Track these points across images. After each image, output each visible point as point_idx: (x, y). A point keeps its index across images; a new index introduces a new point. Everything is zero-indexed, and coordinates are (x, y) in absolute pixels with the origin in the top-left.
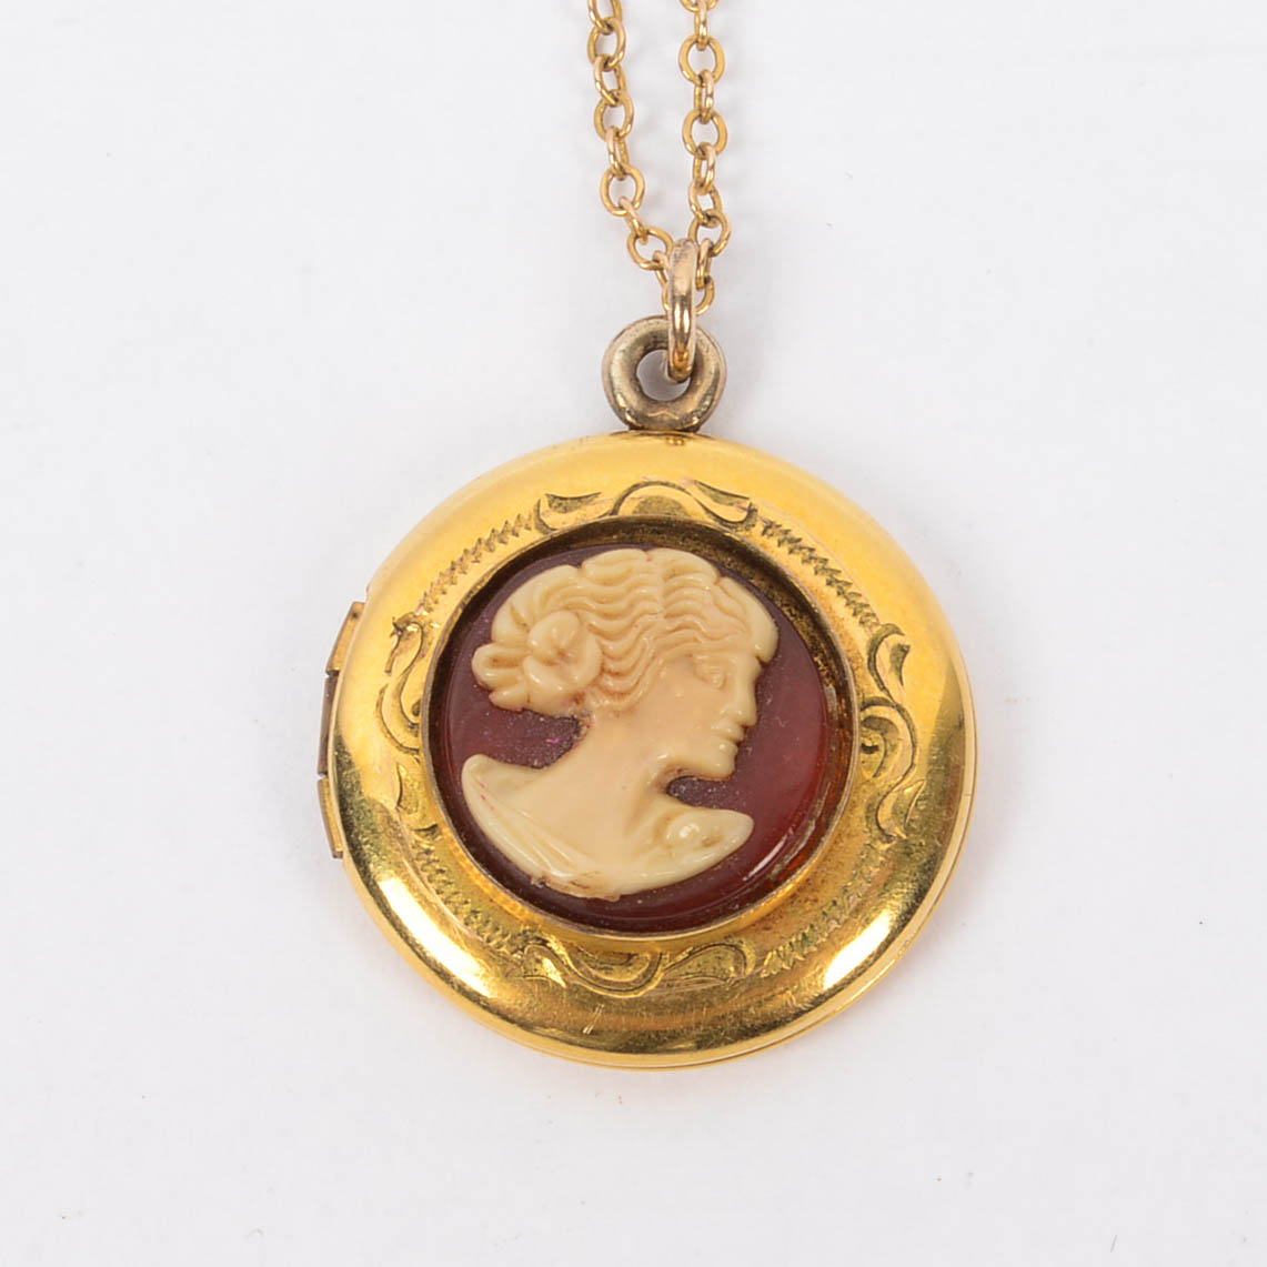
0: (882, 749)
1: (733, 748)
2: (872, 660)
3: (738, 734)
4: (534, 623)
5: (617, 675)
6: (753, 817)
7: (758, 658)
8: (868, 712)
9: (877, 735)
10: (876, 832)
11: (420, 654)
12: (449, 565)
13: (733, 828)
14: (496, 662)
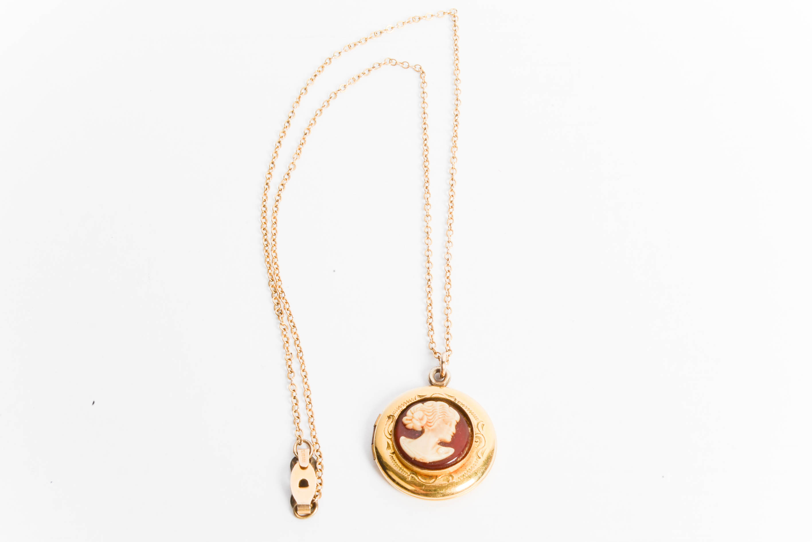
0: (479, 442)
1: (451, 437)
2: (477, 426)
3: (452, 435)
4: (415, 412)
5: (430, 423)
6: (455, 449)
7: (456, 421)
8: (477, 435)
9: (478, 439)
10: (478, 457)
11: (392, 422)
12: (398, 406)
13: (451, 451)
14: (407, 420)
